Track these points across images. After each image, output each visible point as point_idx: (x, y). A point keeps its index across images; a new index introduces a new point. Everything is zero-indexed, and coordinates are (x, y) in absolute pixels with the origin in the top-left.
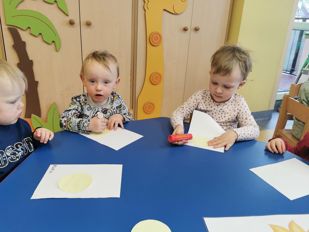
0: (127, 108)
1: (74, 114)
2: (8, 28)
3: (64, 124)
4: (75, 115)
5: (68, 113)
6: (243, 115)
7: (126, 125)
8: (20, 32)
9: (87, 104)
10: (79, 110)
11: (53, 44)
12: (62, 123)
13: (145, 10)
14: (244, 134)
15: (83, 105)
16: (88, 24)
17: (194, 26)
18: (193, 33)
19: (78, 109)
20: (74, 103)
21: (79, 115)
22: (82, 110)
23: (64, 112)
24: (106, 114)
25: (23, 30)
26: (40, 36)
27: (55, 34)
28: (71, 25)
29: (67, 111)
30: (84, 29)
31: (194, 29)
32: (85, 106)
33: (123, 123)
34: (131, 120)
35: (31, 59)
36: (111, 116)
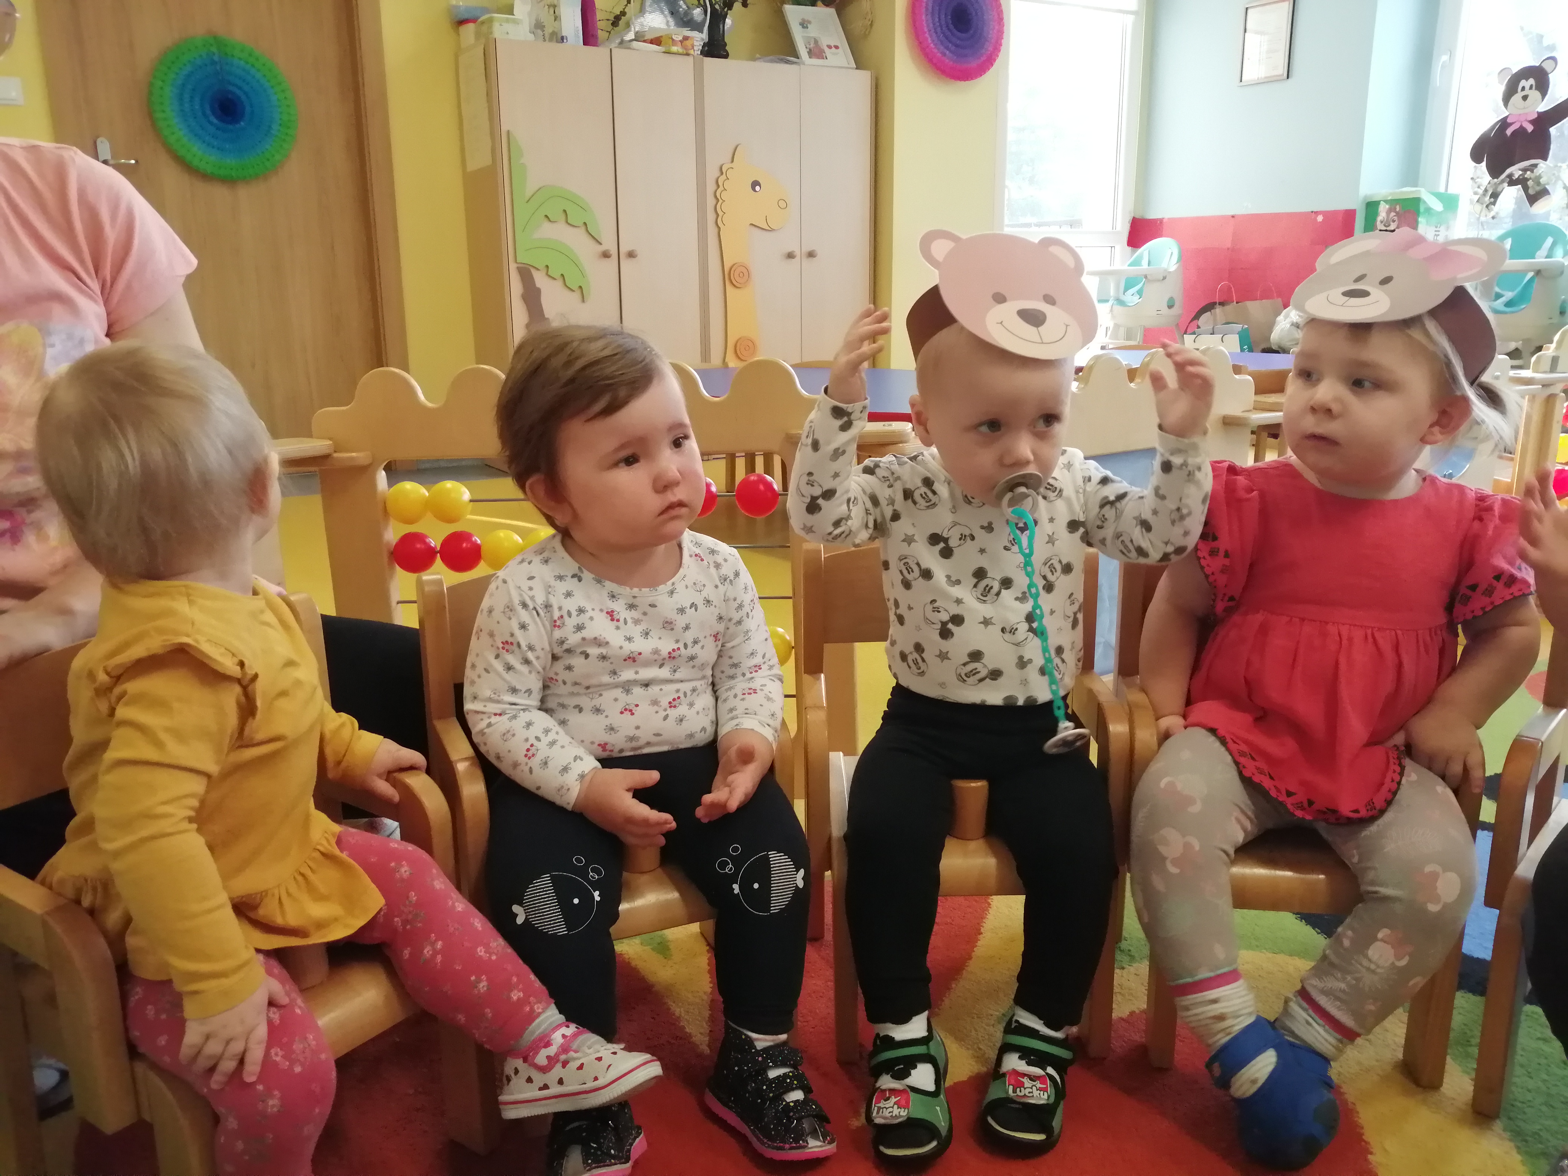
2: (518, 268)
11: (579, 290)
13: (719, 228)
16: (631, 255)
17: (806, 249)
18: (806, 262)
25: (538, 269)
26: (562, 280)
27: (582, 274)
28: (604, 258)
31: (807, 253)
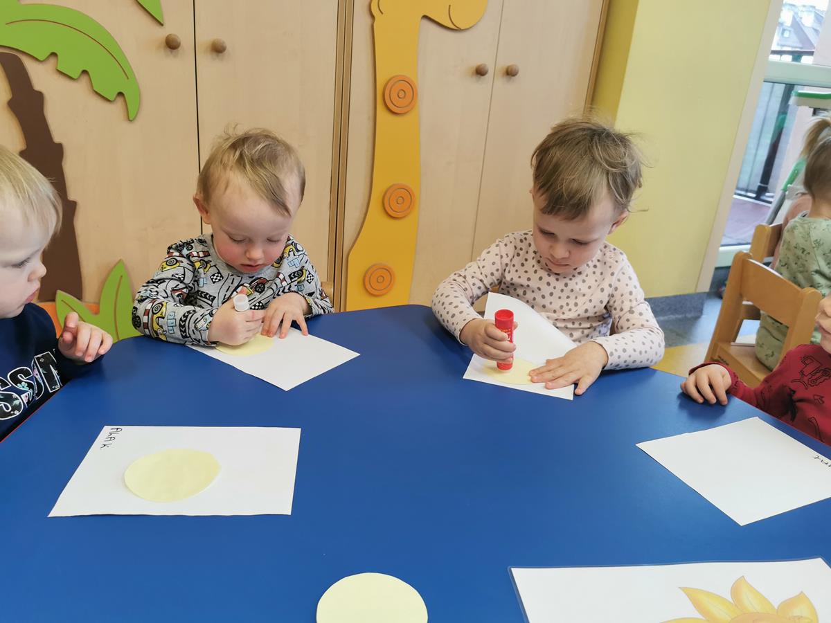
0: (316, 277)
1: (173, 290)
3: (145, 319)
4: (177, 294)
5: (156, 289)
6: (623, 302)
7: (314, 323)
8: (29, 64)
9: (212, 264)
10: (187, 281)
11: (120, 100)
12: (138, 317)
13: (373, 17)
14: (624, 351)
15: (199, 268)
16: (218, 49)
17: (504, 63)
18: (500, 82)
19: (184, 278)
20: (172, 262)
21: (188, 294)
22: (196, 280)
23: (145, 285)
24: (260, 293)
25: (36, 59)
26: (84, 79)
27: (126, 73)
28: (168, 50)
29: (153, 282)
30: (206, 61)
31: (505, 70)
32: (206, 270)
33: (307, 320)
34: (326, 311)
35: (57, 139)
36: (274, 298)
